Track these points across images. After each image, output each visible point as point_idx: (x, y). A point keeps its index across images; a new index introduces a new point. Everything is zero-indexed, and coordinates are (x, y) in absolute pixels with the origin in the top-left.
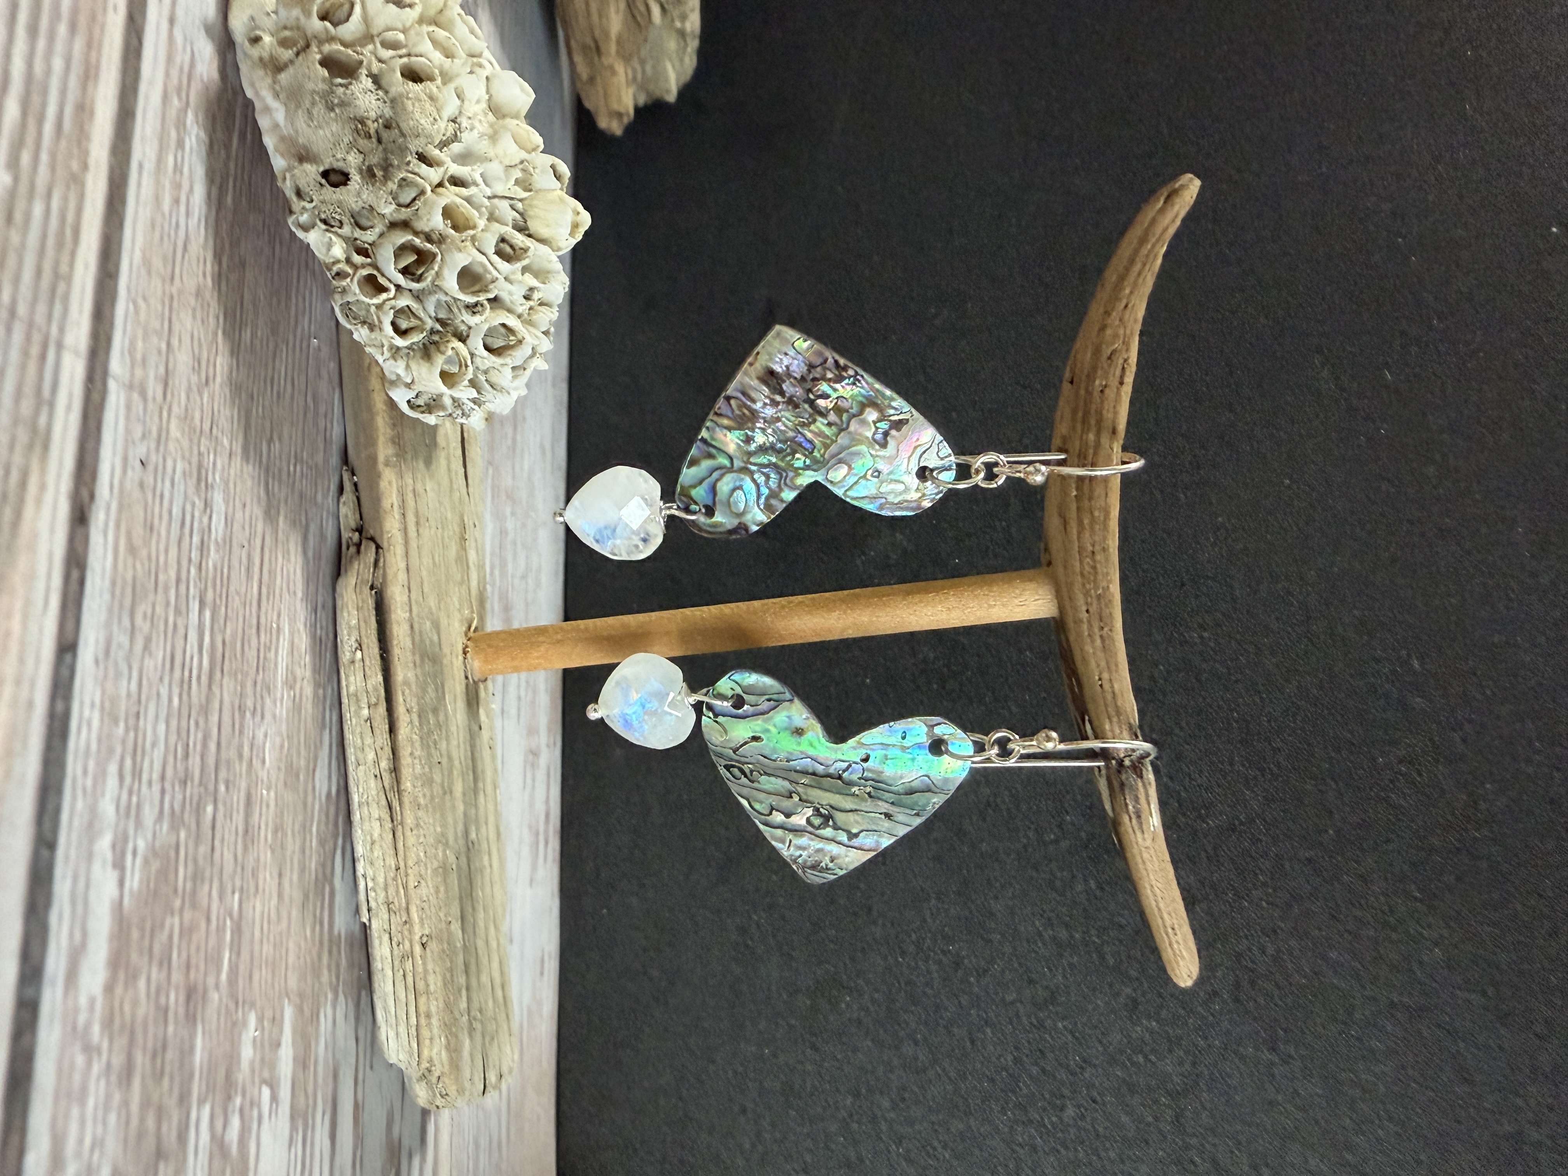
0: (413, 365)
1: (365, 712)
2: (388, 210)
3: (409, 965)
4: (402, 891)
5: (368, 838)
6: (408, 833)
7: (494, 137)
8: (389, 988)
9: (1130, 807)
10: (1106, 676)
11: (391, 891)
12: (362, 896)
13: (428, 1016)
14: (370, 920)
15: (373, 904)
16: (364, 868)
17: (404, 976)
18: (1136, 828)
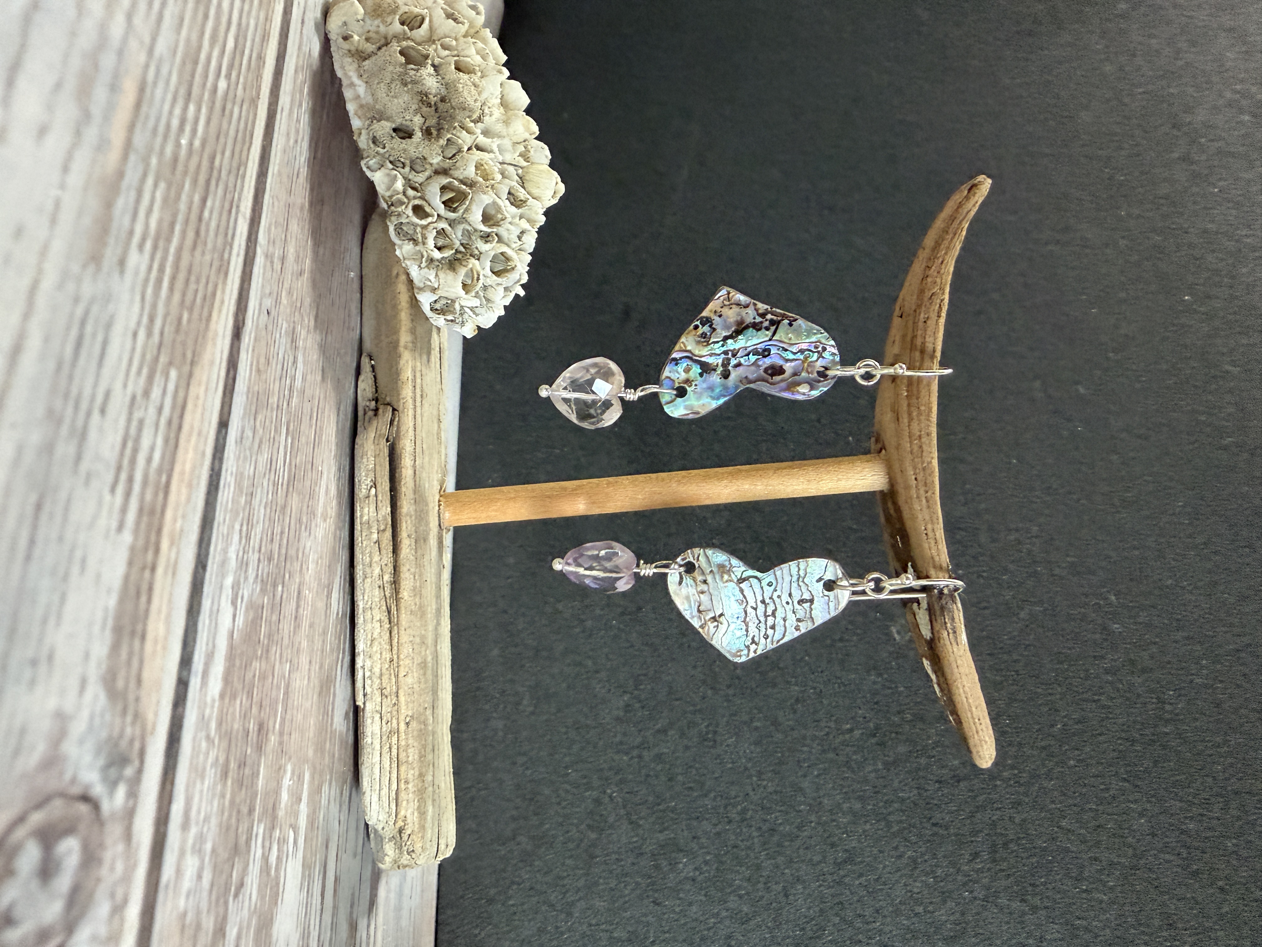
0: (441, 275)
1: (375, 536)
2: (436, 160)
3: (394, 740)
4: (394, 680)
5: (369, 636)
6: (402, 632)
7: (507, 122)
8: (377, 759)
9: (949, 625)
10: (930, 527)
11: (385, 678)
12: (359, 684)
13: (407, 782)
14: (364, 704)
15: (368, 690)
16: (364, 661)
17: (390, 748)
18: (953, 641)
